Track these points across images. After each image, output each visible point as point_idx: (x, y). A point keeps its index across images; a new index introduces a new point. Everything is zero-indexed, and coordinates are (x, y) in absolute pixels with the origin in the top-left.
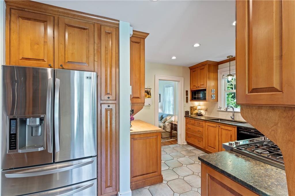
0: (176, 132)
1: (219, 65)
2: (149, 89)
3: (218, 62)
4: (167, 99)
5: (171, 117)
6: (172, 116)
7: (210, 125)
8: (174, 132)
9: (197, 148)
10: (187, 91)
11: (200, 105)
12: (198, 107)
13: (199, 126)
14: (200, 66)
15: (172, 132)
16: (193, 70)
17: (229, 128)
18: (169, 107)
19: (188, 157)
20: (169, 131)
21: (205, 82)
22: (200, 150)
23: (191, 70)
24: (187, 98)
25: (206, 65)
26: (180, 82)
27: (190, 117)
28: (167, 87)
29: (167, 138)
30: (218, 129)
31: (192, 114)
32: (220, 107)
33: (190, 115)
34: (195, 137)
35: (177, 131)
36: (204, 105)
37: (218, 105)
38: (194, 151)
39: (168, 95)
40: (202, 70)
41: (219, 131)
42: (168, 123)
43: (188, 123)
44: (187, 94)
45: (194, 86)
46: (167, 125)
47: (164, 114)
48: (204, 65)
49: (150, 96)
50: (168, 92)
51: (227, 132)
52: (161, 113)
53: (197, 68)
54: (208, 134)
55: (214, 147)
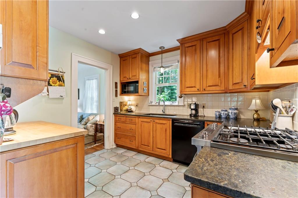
0: (102, 134)
1: (150, 57)
2: (60, 72)
3: (150, 54)
4: (89, 95)
5: (94, 116)
6: (96, 115)
7: (144, 121)
8: (99, 135)
9: (128, 150)
10: (116, 83)
11: (130, 100)
12: (128, 102)
13: (131, 123)
14: (132, 54)
15: (96, 135)
16: (124, 58)
17: (164, 122)
18: (92, 104)
19: (120, 163)
20: (93, 134)
21: (138, 73)
22: (132, 151)
23: (122, 58)
24: (116, 91)
25: (139, 53)
26: (108, 70)
27: (119, 113)
28: (88, 80)
29: (90, 144)
30: (152, 124)
31: (121, 110)
32: (151, 101)
33: (119, 111)
34: (126, 137)
35: (104, 133)
36: (135, 100)
37: (149, 100)
38: (126, 154)
39: (90, 89)
40: (134, 59)
41: (154, 126)
42: (91, 125)
43: (118, 122)
44: (116, 87)
45: (125, 77)
46: (89, 127)
47: (84, 114)
48: (136, 54)
49: (63, 84)
50: (90, 86)
51: (161, 126)
52: (80, 113)
53: (128, 57)
54: (141, 130)
55: (148, 145)
